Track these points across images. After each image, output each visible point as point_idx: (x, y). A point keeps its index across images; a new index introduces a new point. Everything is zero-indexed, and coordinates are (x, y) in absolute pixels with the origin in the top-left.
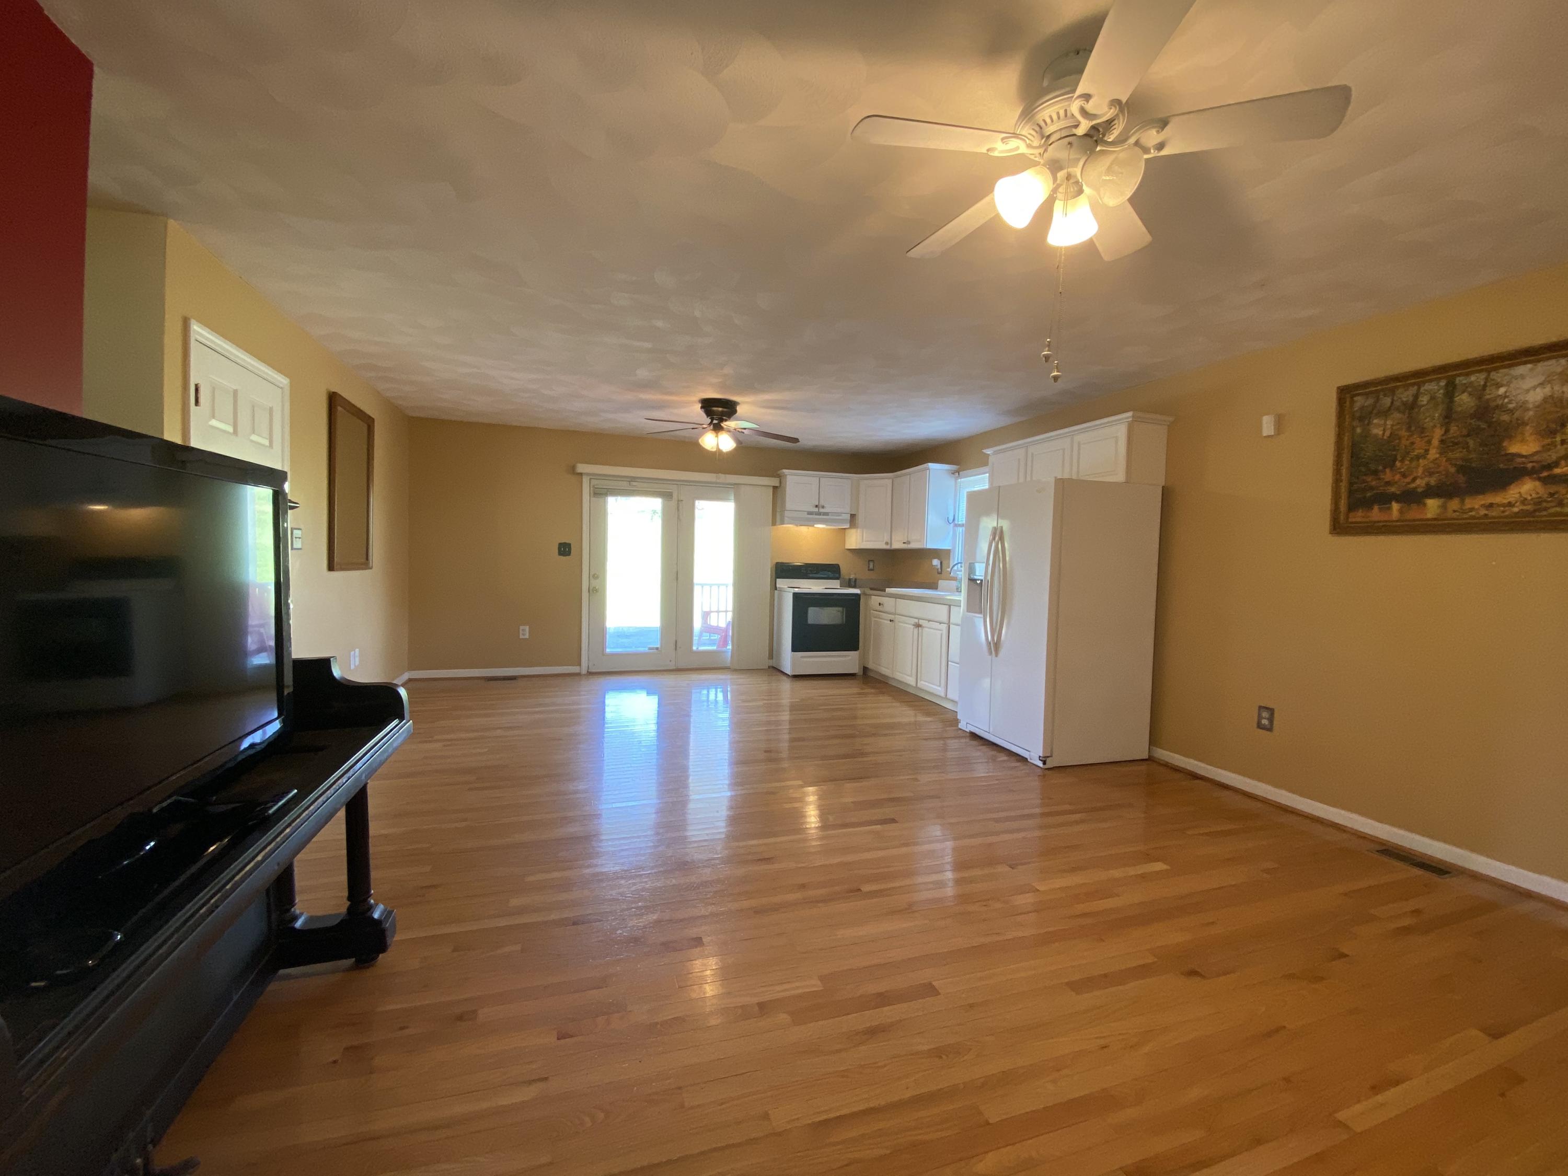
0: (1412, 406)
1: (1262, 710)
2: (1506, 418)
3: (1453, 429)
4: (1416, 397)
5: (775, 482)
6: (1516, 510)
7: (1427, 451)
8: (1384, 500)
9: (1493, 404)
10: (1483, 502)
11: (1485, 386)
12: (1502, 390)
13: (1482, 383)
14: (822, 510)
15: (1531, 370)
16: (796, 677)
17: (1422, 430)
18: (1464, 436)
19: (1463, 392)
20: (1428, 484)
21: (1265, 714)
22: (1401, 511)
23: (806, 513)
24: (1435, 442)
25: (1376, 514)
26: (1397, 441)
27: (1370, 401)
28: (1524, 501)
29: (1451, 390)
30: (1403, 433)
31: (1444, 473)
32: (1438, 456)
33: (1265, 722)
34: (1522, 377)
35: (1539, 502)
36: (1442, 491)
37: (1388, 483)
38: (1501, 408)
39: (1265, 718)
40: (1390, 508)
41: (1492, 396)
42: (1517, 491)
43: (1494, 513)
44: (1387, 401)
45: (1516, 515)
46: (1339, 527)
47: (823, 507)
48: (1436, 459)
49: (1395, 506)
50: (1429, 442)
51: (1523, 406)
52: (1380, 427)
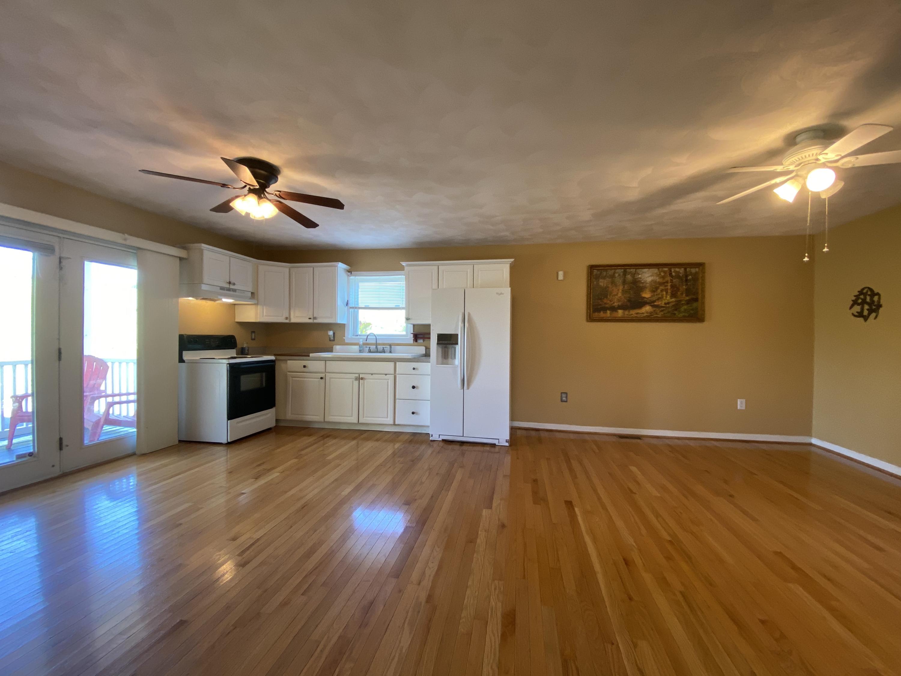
0: (613, 276)
1: (562, 394)
2: (641, 285)
3: (626, 286)
4: (614, 273)
5: (182, 253)
6: (645, 315)
7: (618, 293)
8: (605, 309)
9: (637, 280)
10: (635, 312)
11: (635, 273)
12: (640, 276)
13: (634, 272)
14: (232, 287)
15: (648, 271)
16: (229, 444)
17: (616, 286)
18: (629, 289)
19: (629, 275)
20: (618, 305)
21: (564, 395)
22: (611, 314)
23: (219, 288)
24: (620, 291)
25: (602, 314)
26: (608, 289)
27: (599, 273)
28: (647, 312)
29: (625, 273)
30: (610, 286)
31: (623, 302)
32: (621, 295)
33: (564, 399)
34: (645, 272)
35: (651, 313)
36: (623, 307)
37: (605, 304)
38: (640, 281)
39: (564, 397)
40: (606, 313)
41: (637, 277)
42: (644, 309)
43: (638, 316)
44: (605, 273)
45: (644, 317)
46: (590, 319)
47: (234, 284)
48: (620, 296)
49: (608, 312)
50: (618, 290)
51: (645, 282)
52: (602, 283)
